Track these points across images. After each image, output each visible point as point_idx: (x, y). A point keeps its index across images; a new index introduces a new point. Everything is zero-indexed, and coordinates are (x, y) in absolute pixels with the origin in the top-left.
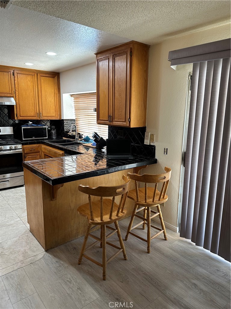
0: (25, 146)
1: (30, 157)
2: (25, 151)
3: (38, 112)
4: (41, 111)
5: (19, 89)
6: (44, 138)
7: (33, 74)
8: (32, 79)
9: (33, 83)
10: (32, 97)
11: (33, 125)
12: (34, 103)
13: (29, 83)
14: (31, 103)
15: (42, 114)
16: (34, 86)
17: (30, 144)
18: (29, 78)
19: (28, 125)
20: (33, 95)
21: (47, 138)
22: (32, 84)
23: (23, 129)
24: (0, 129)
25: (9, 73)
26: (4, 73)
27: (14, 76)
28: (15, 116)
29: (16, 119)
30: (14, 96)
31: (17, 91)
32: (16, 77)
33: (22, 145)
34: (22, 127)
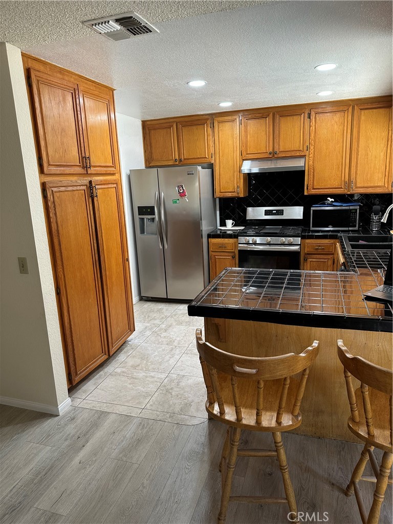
0: (308, 241)
1: (314, 260)
2: (306, 249)
3: (347, 180)
4: (353, 176)
5: (317, 140)
6: (350, 229)
7: (345, 109)
8: (343, 118)
9: (342, 126)
10: (339, 152)
11: (335, 204)
12: (341, 163)
13: (336, 127)
14: (335, 164)
15: (356, 183)
16: (345, 132)
18: (337, 117)
19: (324, 204)
20: (341, 148)
21: (357, 228)
22: (341, 128)
23: (313, 211)
24: (283, 210)
25: (303, 115)
26: (293, 118)
27: (310, 118)
28: (305, 188)
29: (306, 193)
30: (307, 154)
31: (312, 145)
32: (314, 119)
33: (301, 239)
34: (312, 208)
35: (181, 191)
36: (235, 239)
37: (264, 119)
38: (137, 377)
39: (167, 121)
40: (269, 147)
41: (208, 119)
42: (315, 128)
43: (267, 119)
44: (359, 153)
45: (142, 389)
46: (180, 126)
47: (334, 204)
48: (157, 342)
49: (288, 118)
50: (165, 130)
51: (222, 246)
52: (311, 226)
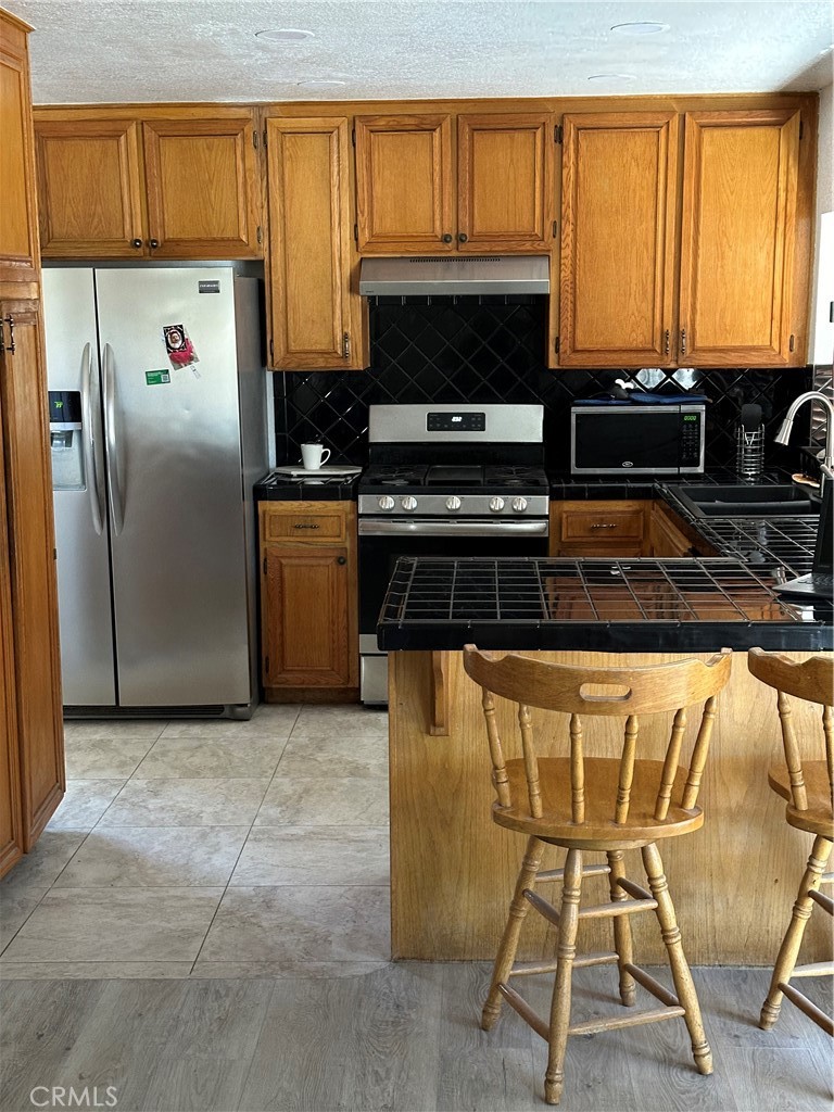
0: (570, 506)
2: (564, 529)
3: (668, 327)
4: (685, 319)
5: (581, 207)
6: (684, 470)
7: (660, 123)
8: (654, 149)
9: (653, 172)
10: (646, 244)
11: (637, 396)
13: (634, 171)
14: (634, 281)
15: (693, 339)
16: (661, 187)
17: (593, 497)
18: (638, 144)
19: (608, 396)
20: (651, 235)
21: (700, 469)
22: (650, 175)
23: (578, 416)
24: (483, 415)
25: (539, 133)
26: (512, 139)
27: (561, 142)
28: (552, 348)
29: (552, 365)
30: (554, 246)
31: (568, 220)
32: (572, 146)
33: (551, 499)
34: (574, 409)
35: (177, 346)
36: (347, 504)
37: (426, 135)
38: (132, 902)
39: (105, 114)
40: (442, 219)
41: (246, 120)
42: (577, 172)
43: (436, 134)
44: (700, 252)
45: (164, 924)
46: (150, 135)
47: (633, 396)
48: (143, 823)
49: (499, 137)
50: (97, 144)
51: (305, 525)
52: (573, 461)
